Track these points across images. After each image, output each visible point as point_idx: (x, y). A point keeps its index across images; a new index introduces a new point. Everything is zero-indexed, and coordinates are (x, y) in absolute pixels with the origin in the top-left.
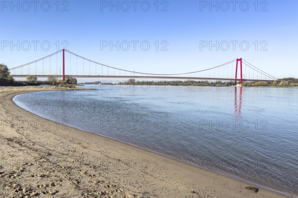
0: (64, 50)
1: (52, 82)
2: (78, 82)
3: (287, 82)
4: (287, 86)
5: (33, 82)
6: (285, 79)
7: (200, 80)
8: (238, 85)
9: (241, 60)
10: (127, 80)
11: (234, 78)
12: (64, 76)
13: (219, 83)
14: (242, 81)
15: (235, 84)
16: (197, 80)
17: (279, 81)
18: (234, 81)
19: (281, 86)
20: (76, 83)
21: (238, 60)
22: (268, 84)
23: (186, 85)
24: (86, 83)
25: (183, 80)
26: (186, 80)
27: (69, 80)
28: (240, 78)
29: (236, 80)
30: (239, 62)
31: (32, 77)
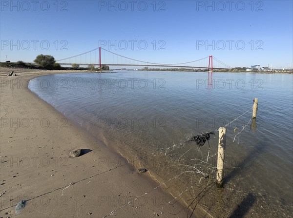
0: (100, 48)
1: (90, 68)
2: (110, 69)
3: (237, 70)
4: (237, 72)
5: (76, 68)
6: (236, 68)
7: (189, 68)
8: (210, 71)
9: (212, 56)
10: (143, 67)
12: (100, 65)
13: (199, 70)
14: (212, 68)
15: (208, 71)
16: (187, 68)
17: (233, 69)
19: (234, 72)
20: (108, 69)
21: (210, 57)
22: (227, 70)
24: (116, 70)
25: (179, 68)
26: (180, 68)
27: (104, 67)
29: (209, 68)
30: (211, 58)
31: (75, 65)
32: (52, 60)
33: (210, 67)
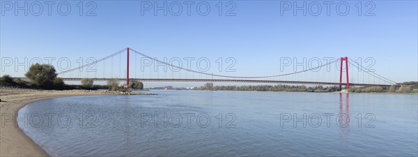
0: (128, 49)
1: (111, 87)
2: (144, 87)
3: (408, 88)
4: (408, 92)
5: (88, 86)
6: (407, 84)
7: (295, 85)
8: (343, 91)
9: (346, 59)
10: (203, 84)
11: (339, 82)
12: (128, 80)
13: (318, 88)
14: (348, 85)
15: (340, 89)
16: (291, 85)
17: (398, 86)
18: (338, 86)
19: (401, 92)
20: (142, 88)
21: (342, 59)
22: (384, 89)
23: (277, 91)
24: (155, 88)
25: (273, 85)
26: (276, 84)
27: (134, 84)
28: (346, 82)
29: (341, 84)
30: (344, 62)
31: (87, 80)
32: (52, 72)
33: (344, 81)
